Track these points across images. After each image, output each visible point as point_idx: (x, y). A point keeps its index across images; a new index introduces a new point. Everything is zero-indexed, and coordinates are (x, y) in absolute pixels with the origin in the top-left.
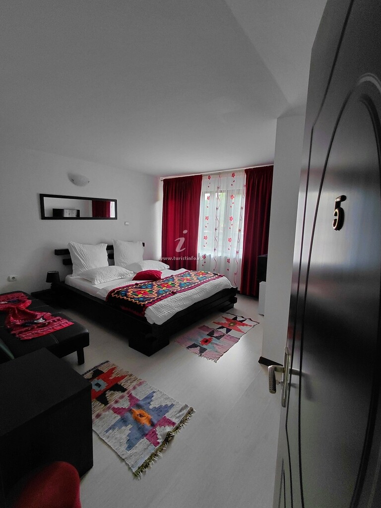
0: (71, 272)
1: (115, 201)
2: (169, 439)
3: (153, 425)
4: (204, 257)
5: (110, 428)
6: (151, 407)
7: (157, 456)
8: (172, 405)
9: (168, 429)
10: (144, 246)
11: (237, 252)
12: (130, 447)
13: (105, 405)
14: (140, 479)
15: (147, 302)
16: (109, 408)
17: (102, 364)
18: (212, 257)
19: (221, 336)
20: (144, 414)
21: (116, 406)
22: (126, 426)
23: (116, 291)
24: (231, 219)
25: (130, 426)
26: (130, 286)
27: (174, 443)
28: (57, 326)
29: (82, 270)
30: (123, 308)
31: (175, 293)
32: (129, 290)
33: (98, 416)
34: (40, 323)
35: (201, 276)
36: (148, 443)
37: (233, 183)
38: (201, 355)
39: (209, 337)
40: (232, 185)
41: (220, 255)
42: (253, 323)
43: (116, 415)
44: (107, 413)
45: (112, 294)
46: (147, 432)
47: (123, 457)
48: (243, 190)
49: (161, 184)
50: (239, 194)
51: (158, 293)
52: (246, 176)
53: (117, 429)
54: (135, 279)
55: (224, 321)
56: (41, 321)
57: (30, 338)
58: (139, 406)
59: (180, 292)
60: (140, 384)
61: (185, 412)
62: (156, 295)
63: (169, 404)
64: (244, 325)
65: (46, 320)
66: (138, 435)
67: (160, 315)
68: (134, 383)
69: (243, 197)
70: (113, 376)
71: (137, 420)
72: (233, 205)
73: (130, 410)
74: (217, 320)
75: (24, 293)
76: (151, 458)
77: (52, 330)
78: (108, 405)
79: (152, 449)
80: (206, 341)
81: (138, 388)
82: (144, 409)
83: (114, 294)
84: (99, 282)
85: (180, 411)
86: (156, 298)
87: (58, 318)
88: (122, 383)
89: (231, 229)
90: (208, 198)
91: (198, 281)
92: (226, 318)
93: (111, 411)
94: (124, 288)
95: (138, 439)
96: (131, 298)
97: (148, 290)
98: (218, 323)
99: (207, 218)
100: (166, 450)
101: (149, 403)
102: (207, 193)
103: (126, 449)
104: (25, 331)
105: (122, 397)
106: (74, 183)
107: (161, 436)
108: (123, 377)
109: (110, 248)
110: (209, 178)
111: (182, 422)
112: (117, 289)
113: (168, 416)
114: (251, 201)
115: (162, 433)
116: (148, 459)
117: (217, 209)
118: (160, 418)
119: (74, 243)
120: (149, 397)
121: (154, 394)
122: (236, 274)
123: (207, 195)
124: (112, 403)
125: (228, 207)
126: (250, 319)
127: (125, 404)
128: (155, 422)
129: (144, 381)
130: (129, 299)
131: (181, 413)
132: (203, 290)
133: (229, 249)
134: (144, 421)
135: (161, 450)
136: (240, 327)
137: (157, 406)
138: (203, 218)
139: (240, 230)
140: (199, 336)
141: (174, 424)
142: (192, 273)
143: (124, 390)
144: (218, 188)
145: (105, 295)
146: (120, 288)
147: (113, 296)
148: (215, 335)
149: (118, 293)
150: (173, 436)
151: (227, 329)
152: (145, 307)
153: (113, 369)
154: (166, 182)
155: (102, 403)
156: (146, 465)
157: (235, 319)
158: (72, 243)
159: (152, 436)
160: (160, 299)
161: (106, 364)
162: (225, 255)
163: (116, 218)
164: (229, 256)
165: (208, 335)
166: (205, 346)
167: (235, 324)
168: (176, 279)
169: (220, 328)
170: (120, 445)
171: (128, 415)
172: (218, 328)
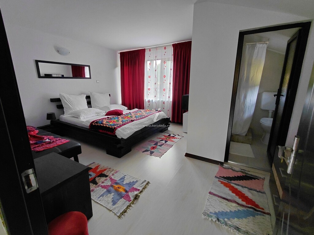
0: (63, 113)
1: (89, 66)
2: (137, 197)
3: (126, 191)
4: (149, 101)
5: (101, 196)
6: (124, 183)
7: (131, 206)
8: (137, 181)
9: (136, 193)
10: (110, 96)
11: (169, 97)
12: (114, 204)
13: (96, 185)
14: (122, 218)
15: (116, 126)
16: (99, 186)
17: (91, 164)
18: (154, 101)
19: (162, 145)
20: (120, 187)
21: (103, 185)
22: (111, 194)
23: (95, 122)
24: (165, 76)
25: (113, 194)
26: (104, 118)
27: (140, 199)
28: (59, 143)
29: (71, 112)
30: (101, 131)
31: (133, 121)
32: (103, 121)
33: (93, 190)
34: (47, 142)
35: (148, 112)
36: (125, 201)
37: (165, 54)
38: (151, 155)
39: (155, 146)
40: (164, 55)
41: (158, 100)
42: (180, 137)
43: (104, 189)
44: (98, 188)
45: (93, 123)
46: (123, 196)
47: (111, 209)
48: (172, 57)
49: (119, 56)
50: (169, 61)
51: (122, 121)
52: (173, 48)
53: (105, 196)
54: (106, 115)
55: (163, 137)
56: (47, 140)
57: (42, 150)
58: (117, 183)
59: (136, 120)
60: (116, 172)
61: (145, 183)
62: (121, 122)
63: (135, 181)
64: (175, 138)
65: (50, 140)
66: (118, 197)
67: (125, 133)
68: (113, 172)
69: (171, 62)
70: (99, 170)
71: (117, 190)
72: (165, 68)
73: (112, 186)
74: (159, 137)
75: (32, 127)
76: (127, 208)
77: (56, 145)
78: (98, 185)
79: (128, 203)
80: (153, 148)
81: (115, 174)
82: (120, 185)
83: (94, 123)
84: (83, 117)
85: (142, 183)
86: (121, 124)
87: (59, 138)
88: (105, 173)
89: (165, 83)
90: (150, 64)
91: (146, 114)
92: (164, 136)
93: (100, 187)
94: (100, 120)
95: (118, 200)
96: (106, 125)
97: (116, 120)
98: (160, 138)
99: (149, 77)
100: (136, 203)
101: (123, 181)
102: (148, 61)
103: (112, 205)
104: (37, 147)
105: (106, 180)
106: (59, 53)
107: (132, 196)
108: (105, 170)
109: (88, 97)
110: (150, 51)
111: (144, 189)
112: (96, 120)
113: (135, 186)
114: (176, 65)
115: (133, 195)
116: (126, 208)
117: (156, 70)
118: (130, 188)
119: (63, 94)
120: (123, 179)
121: (126, 177)
122: (168, 110)
123: (149, 62)
124: (100, 183)
125: (162, 69)
126: (178, 135)
127: (108, 183)
128: (128, 190)
129: (118, 171)
130: (105, 125)
131: (142, 185)
132: (150, 119)
133: (164, 96)
134: (121, 190)
135: (133, 203)
136: (173, 140)
137: (128, 182)
138: (147, 77)
139: (170, 83)
140: (149, 145)
141: (139, 190)
142: (142, 110)
143: (106, 176)
144: (156, 57)
145: (89, 124)
146: (98, 120)
147: (94, 124)
148: (159, 144)
149: (97, 122)
150: (139, 196)
151: (165, 141)
152: (115, 129)
153: (98, 166)
154: (122, 54)
155: (94, 184)
156: (125, 211)
157: (170, 135)
158: (62, 94)
159: (127, 197)
160: (125, 124)
161: (93, 164)
162: (161, 100)
163: (90, 78)
164: (164, 100)
165: (154, 144)
166: (153, 151)
167: (169, 138)
168: (133, 114)
169: (161, 141)
170: (108, 204)
171: (111, 188)
172: (160, 141)
